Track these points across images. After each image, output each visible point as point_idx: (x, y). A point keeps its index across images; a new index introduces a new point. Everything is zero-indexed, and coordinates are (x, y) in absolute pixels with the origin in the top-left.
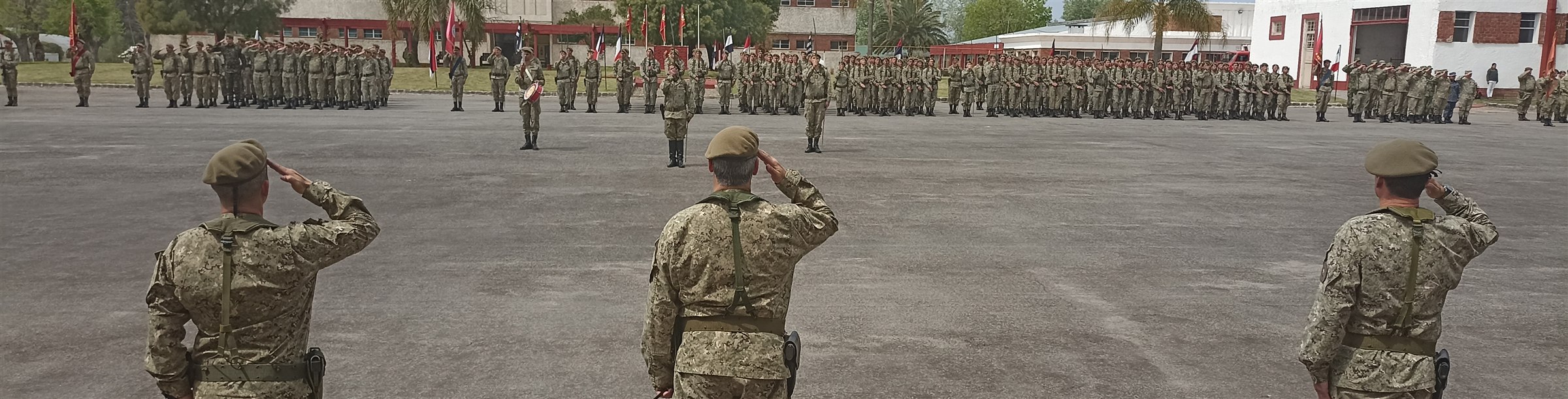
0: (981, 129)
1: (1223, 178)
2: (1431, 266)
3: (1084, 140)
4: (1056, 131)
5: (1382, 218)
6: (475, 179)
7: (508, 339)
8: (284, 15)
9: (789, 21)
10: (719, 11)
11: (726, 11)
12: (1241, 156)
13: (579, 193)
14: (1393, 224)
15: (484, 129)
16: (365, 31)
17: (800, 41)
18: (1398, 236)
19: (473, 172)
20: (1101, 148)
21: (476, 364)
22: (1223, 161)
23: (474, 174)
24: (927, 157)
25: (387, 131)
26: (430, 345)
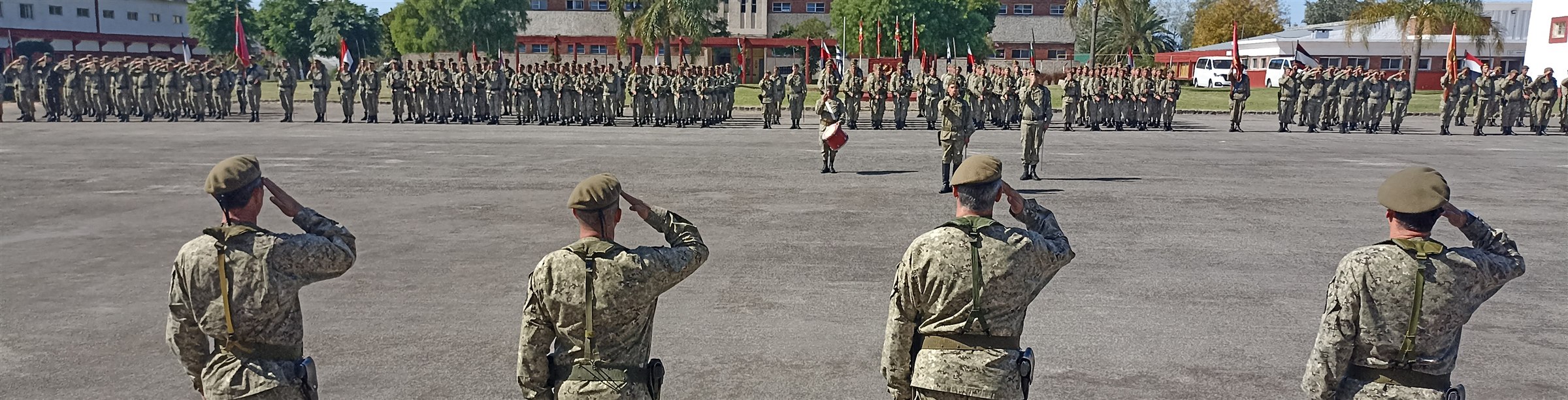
0: (1216, 144)
1: (1497, 200)
2: (1436, 301)
3: (1331, 157)
4: (1299, 147)
5: (1384, 250)
6: (702, 195)
7: (746, 358)
8: (520, 33)
9: (1006, 29)
10: (934, 21)
11: (940, 21)
12: (1517, 176)
13: (802, 211)
14: (1394, 257)
15: (707, 144)
16: (592, 46)
17: (1016, 51)
18: (1398, 269)
19: (700, 188)
20: (1353, 166)
21: (718, 382)
22: (1496, 182)
23: (699, 191)
24: (1158, 174)
25: (617, 146)
26: (675, 362)
